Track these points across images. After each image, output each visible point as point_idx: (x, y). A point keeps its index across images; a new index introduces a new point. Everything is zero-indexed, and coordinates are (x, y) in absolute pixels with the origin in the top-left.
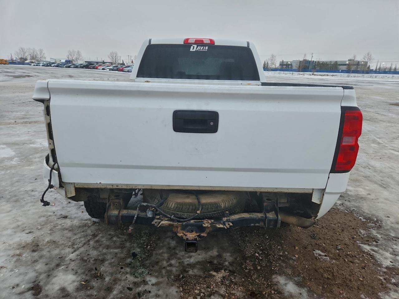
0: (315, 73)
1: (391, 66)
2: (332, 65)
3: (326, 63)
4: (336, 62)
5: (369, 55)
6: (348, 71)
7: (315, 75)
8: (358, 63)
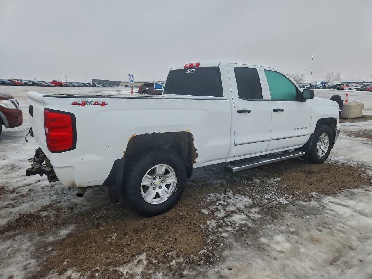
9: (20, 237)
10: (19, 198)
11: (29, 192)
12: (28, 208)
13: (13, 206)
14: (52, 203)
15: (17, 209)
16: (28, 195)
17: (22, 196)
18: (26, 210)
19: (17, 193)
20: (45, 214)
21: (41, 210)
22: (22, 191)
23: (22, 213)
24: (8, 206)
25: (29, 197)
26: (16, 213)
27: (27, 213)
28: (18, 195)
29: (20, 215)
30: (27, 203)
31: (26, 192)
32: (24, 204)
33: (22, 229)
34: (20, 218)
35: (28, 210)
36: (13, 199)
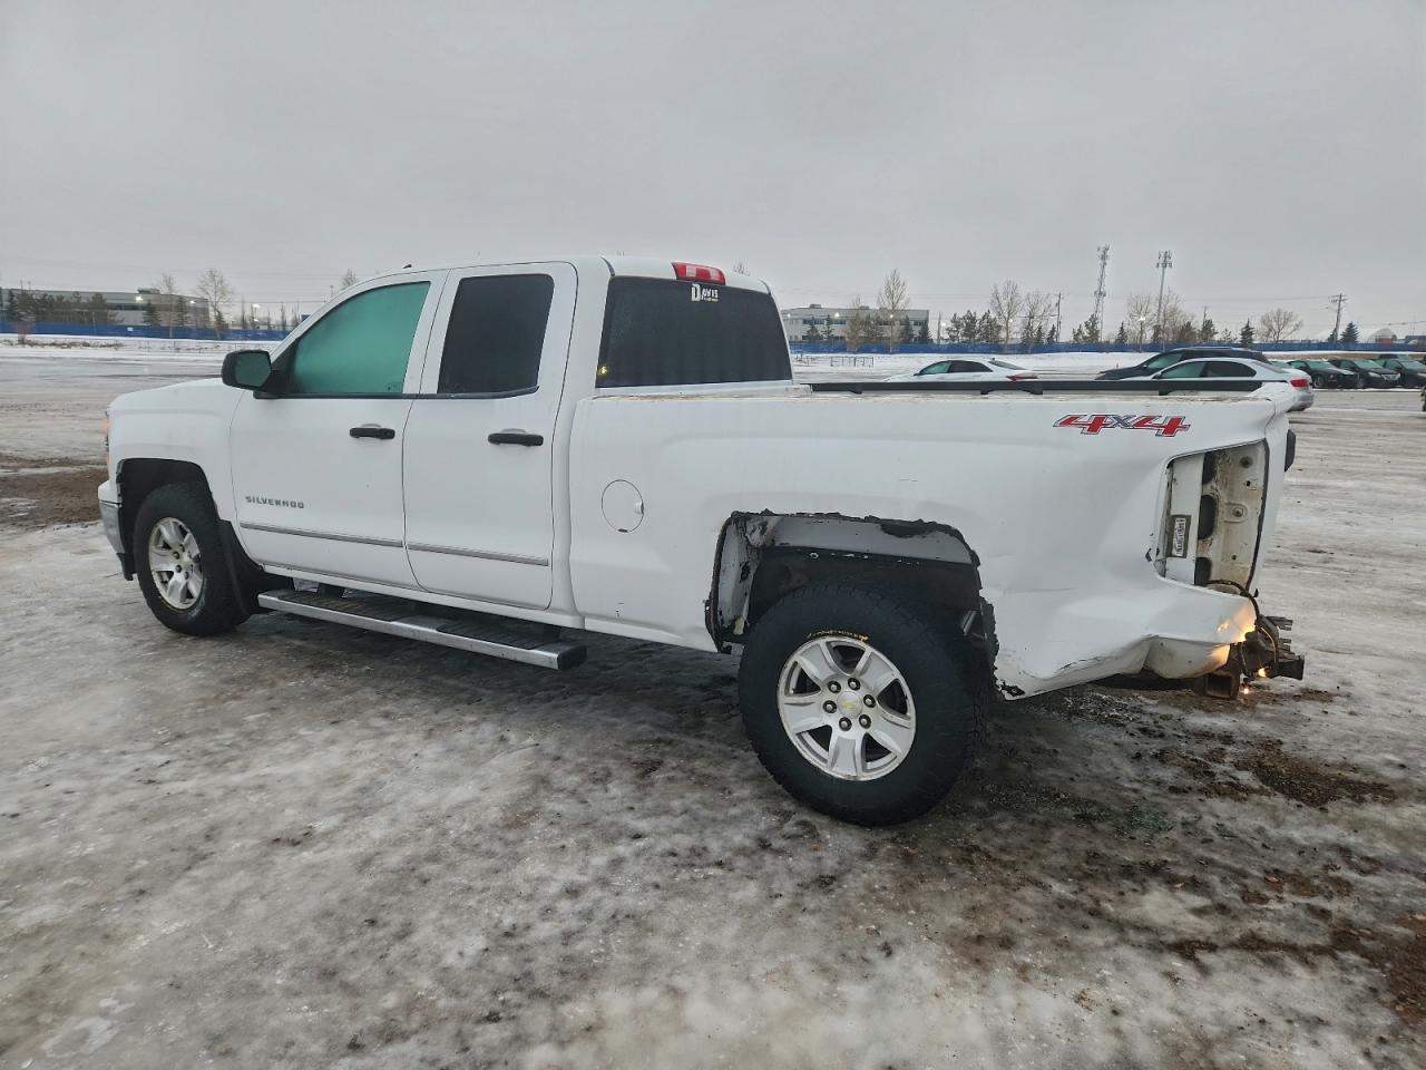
0: (30, 337)
1: (280, 314)
2: (85, 306)
3: (61, 298)
4: (98, 296)
5: (217, 279)
6: (153, 330)
7: (32, 344)
8: (180, 305)
9: (1330, 759)
10: (1316, 882)
11: (1268, 893)
12: (1290, 818)
13: (1345, 852)
14: (1203, 797)
15: (1331, 833)
16: (1278, 878)
17: (1301, 885)
18: (1300, 814)
19: (1324, 914)
20: (1245, 777)
21: (1248, 790)
22: (1297, 910)
23: (1316, 812)
24: (1365, 866)
25: (1275, 866)
26: (1334, 821)
27: (1298, 803)
28: (1319, 902)
29: (1321, 809)
30: (1290, 842)
31: (1280, 900)
32: (1305, 843)
33: (1323, 771)
34: (1325, 802)
35: (1292, 813)
36: (1344, 887)
